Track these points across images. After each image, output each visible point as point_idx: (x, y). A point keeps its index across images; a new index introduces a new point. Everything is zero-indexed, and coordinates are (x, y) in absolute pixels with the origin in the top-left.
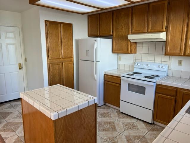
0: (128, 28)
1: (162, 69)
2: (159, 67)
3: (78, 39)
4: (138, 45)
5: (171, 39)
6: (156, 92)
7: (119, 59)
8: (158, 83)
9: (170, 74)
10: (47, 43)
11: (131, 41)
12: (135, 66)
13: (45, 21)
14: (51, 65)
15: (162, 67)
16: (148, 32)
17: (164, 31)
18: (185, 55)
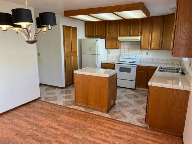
0: (117, 33)
1: (137, 58)
2: (136, 56)
3: (81, 39)
4: (122, 44)
5: (144, 40)
6: (137, 70)
7: (109, 53)
8: (137, 65)
9: (142, 61)
10: (64, 42)
11: (119, 41)
12: (120, 57)
13: (63, 26)
14: (66, 57)
15: (138, 56)
16: (130, 36)
17: (139, 36)
18: (150, 49)
